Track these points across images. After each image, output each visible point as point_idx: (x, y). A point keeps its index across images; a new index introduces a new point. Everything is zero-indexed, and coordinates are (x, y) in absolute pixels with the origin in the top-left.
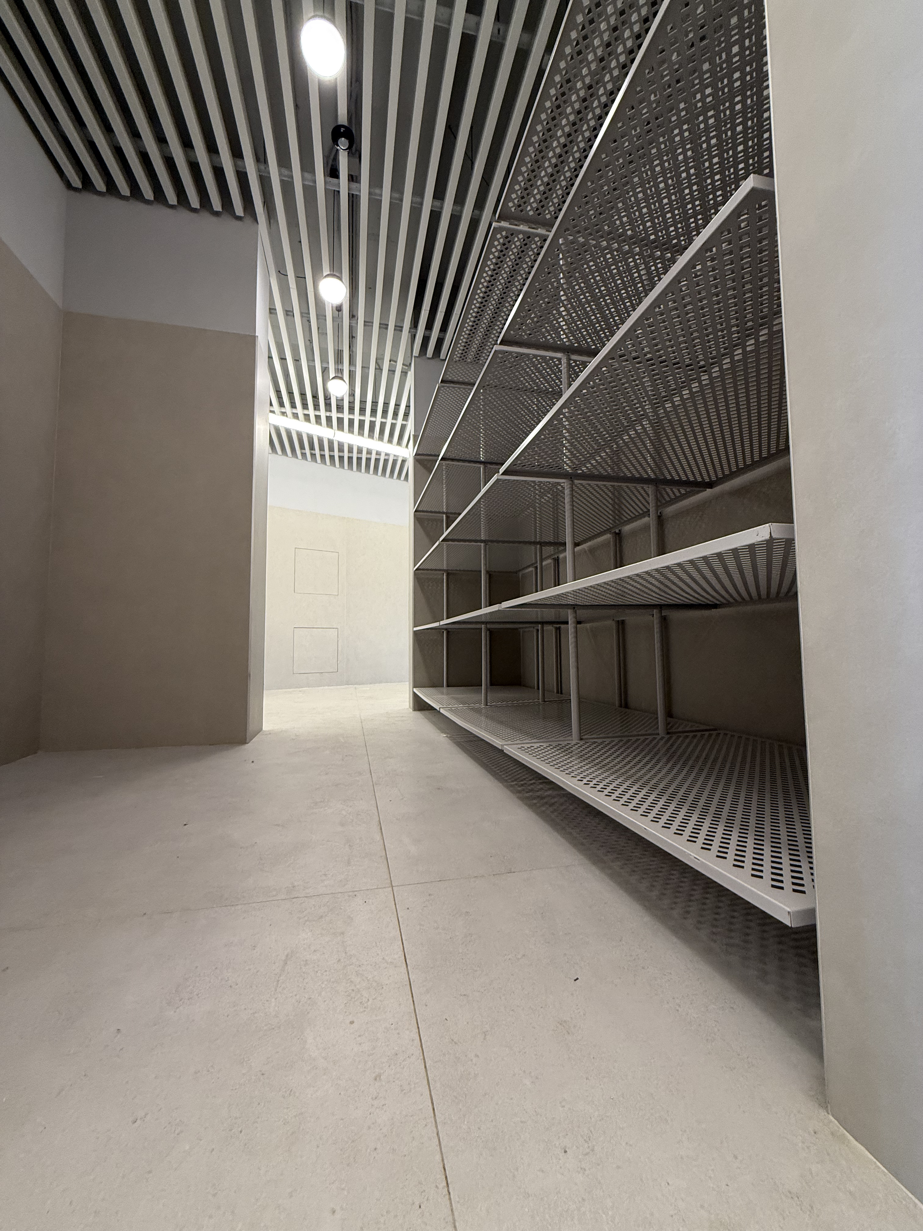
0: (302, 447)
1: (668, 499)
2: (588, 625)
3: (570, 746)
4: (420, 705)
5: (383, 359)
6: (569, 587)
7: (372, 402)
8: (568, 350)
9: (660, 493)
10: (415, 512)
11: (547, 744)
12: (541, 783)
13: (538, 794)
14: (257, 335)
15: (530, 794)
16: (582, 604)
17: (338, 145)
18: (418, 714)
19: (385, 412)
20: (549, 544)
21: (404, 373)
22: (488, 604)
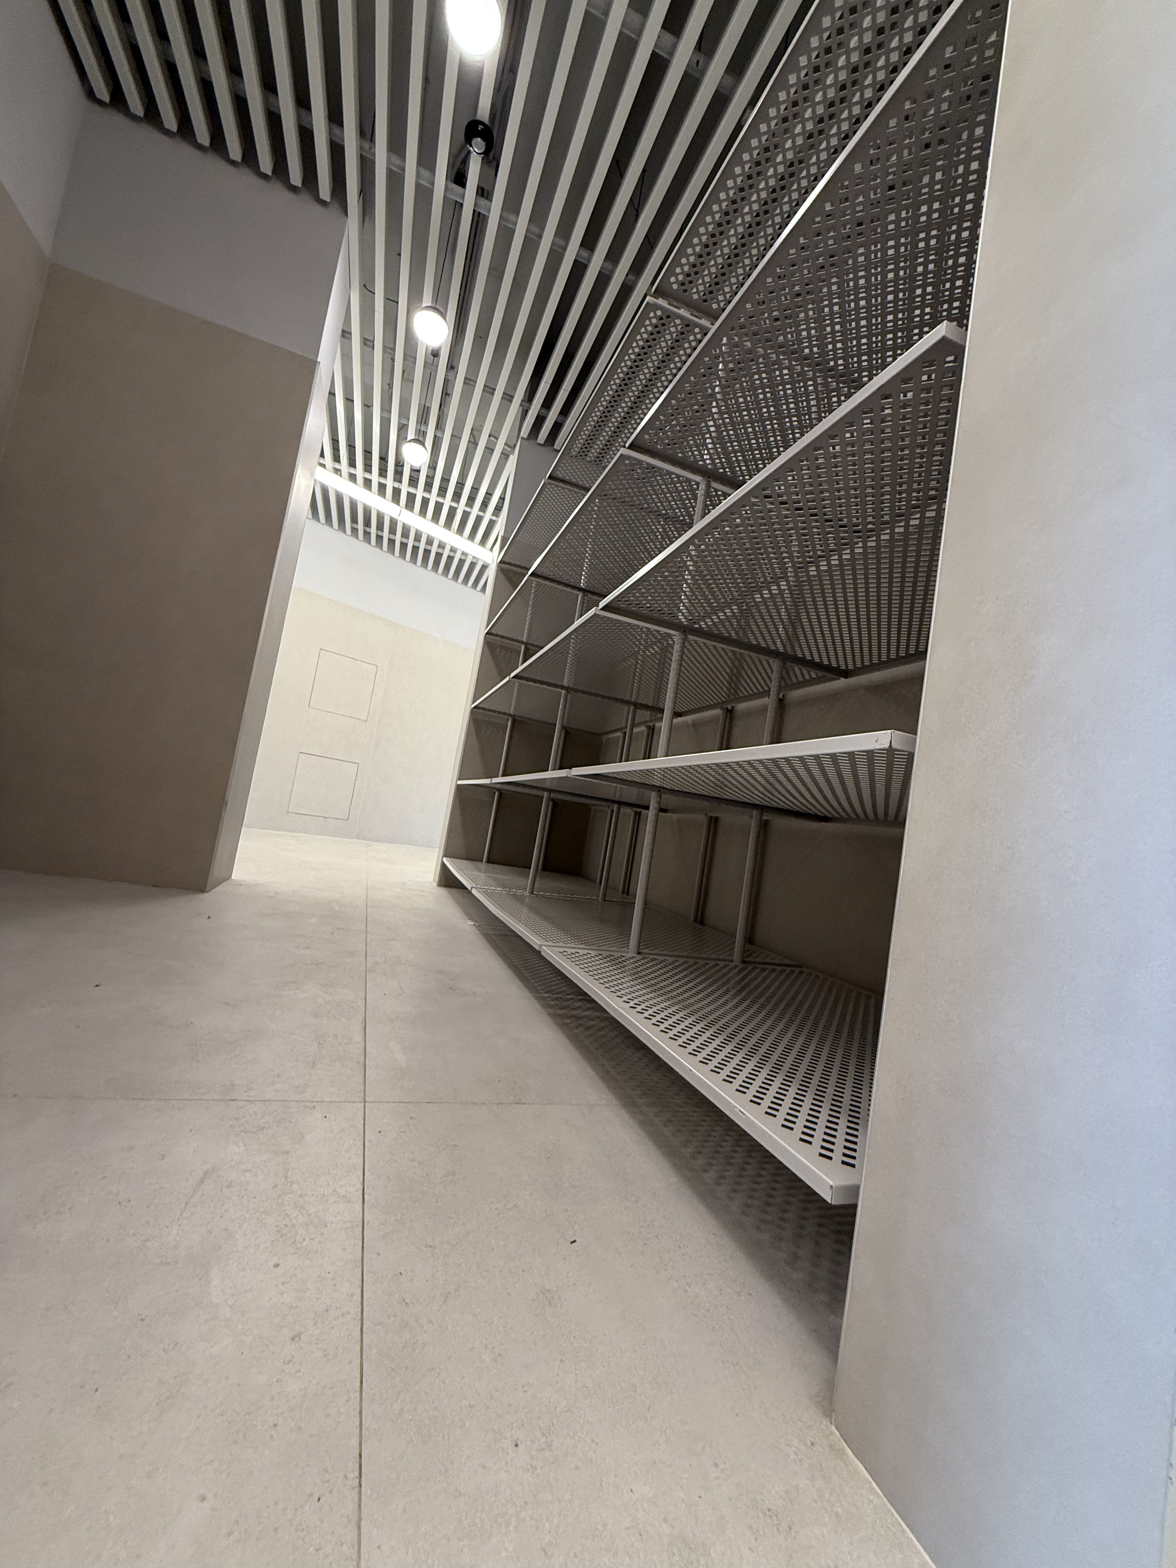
0: (354, 520)
1: (795, 681)
2: (675, 816)
3: (623, 959)
4: (448, 881)
5: (481, 432)
6: (659, 762)
7: (457, 483)
8: (710, 475)
9: (787, 673)
10: (487, 633)
11: (596, 953)
12: (580, 1000)
13: (574, 1012)
14: (319, 360)
15: (564, 1011)
16: (669, 788)
17: (471, 146)
18: (443, 892)
19: (471, 500)
20: (646, 707)
21: (505, 456)
22: (557, 766)
